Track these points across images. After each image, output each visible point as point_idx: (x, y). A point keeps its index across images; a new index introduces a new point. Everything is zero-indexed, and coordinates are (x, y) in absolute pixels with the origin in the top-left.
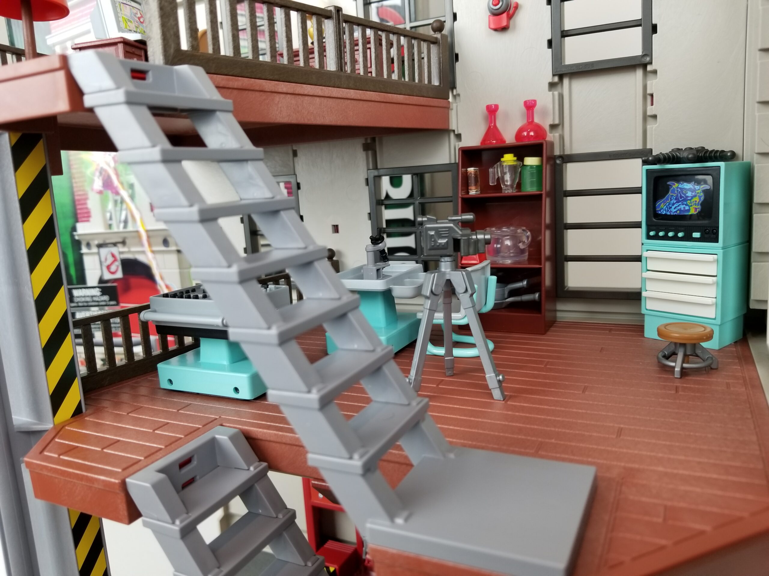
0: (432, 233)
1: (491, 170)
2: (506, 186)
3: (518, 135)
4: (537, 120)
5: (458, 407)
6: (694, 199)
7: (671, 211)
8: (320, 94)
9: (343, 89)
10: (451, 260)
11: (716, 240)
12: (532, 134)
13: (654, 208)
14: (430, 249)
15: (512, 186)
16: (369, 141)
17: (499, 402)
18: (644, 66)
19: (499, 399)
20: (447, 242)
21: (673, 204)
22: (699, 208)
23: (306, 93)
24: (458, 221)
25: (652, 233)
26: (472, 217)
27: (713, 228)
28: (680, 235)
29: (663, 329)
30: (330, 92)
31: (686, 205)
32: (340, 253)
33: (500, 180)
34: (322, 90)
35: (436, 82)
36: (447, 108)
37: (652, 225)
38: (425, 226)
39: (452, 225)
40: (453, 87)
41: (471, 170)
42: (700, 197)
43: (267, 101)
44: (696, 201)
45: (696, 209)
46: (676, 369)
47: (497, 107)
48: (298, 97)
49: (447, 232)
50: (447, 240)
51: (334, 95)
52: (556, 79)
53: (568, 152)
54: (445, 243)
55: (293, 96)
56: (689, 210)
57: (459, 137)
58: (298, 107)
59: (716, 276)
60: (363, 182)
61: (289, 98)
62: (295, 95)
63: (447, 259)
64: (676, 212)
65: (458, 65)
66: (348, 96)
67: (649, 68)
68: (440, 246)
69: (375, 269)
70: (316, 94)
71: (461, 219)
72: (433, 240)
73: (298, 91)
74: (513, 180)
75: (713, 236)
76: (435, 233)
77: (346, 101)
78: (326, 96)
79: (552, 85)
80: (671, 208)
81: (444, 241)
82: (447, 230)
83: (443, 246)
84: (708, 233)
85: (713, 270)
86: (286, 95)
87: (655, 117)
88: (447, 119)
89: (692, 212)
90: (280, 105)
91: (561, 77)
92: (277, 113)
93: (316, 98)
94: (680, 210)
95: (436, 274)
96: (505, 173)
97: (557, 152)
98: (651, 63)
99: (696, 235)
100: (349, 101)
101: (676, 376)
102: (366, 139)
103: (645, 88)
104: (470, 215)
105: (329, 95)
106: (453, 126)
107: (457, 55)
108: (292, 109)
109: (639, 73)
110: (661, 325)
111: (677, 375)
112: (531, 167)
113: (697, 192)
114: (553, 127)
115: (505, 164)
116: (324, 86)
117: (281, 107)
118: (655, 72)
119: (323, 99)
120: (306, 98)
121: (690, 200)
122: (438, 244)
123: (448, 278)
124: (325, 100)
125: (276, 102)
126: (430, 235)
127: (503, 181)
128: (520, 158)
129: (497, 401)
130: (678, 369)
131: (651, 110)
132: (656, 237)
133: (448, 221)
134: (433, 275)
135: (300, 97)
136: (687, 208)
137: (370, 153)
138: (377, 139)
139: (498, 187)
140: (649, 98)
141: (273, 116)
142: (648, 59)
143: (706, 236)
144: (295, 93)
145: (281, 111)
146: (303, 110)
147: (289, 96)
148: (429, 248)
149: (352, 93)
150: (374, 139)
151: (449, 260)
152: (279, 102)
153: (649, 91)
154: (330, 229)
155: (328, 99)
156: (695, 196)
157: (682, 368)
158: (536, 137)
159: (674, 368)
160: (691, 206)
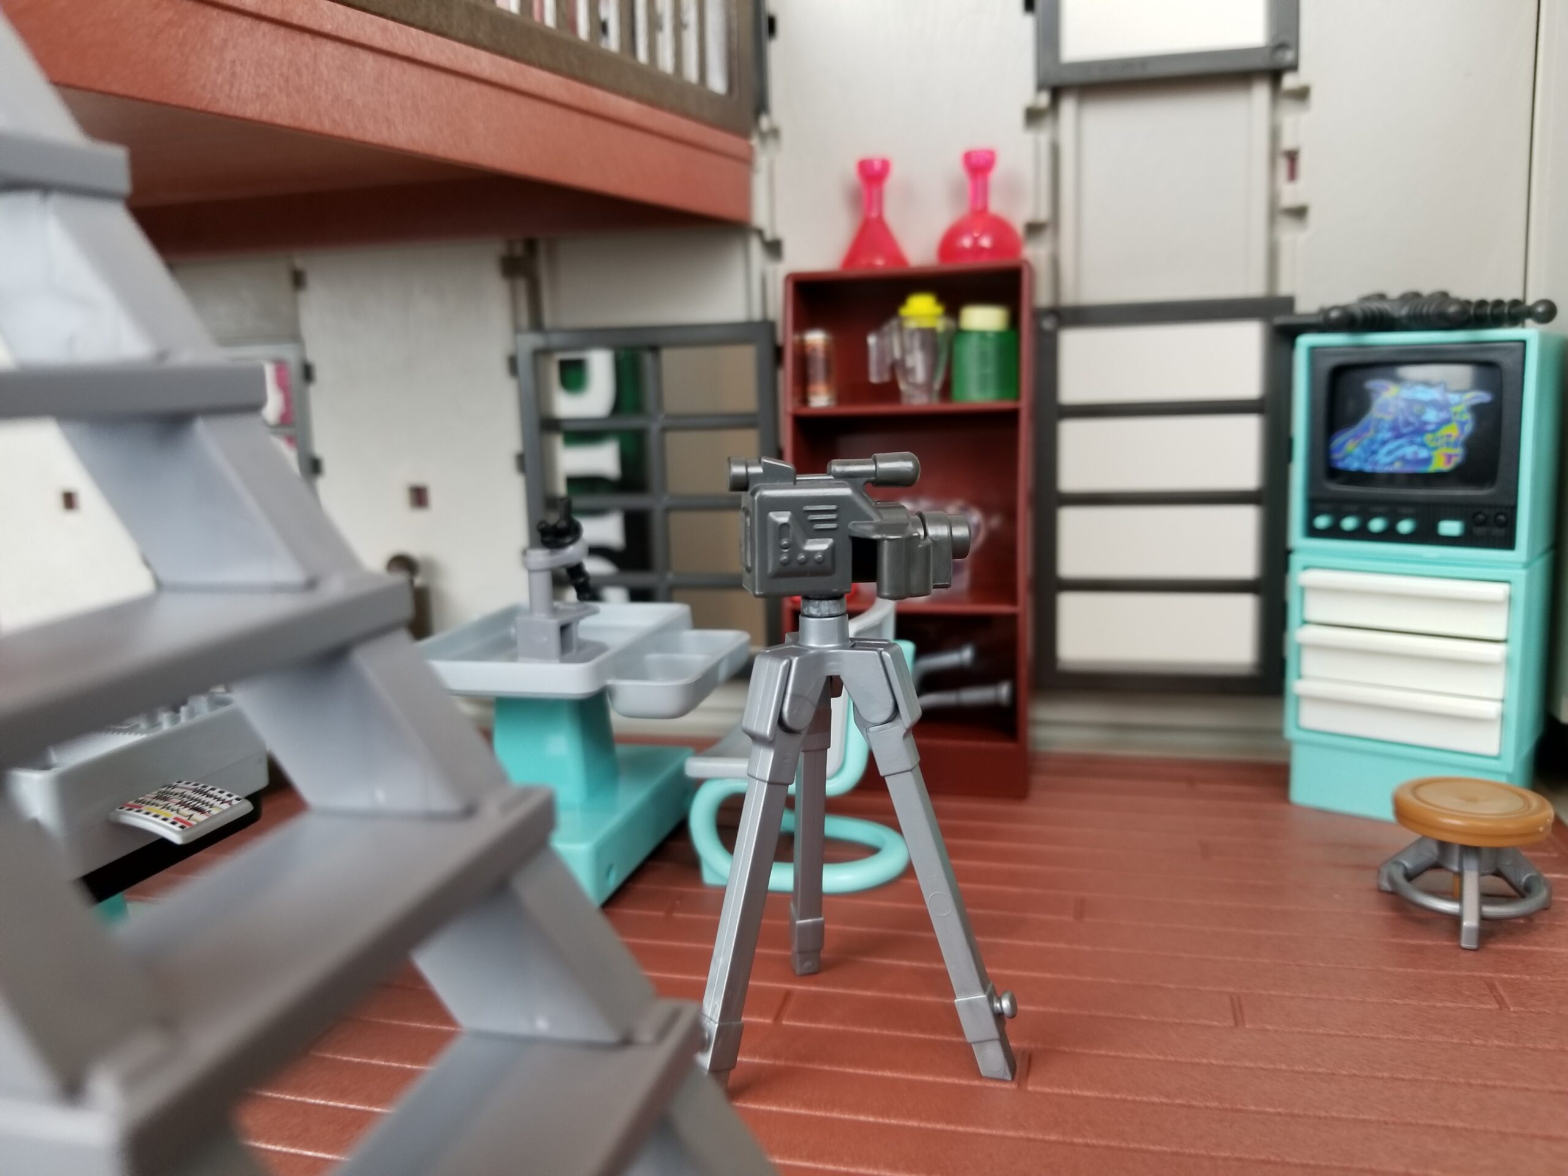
0: (782, 518)
1: (872, 340)
2: (915, 386)
3: (948, 245)
4: (996, 205)
5: (871, 1119)
6: (1446, 430)
7: (1376, 463)
8: (378, 42)
9: (457, 45)
10: (839, 612)
11: (1507, 542)
12: (986, 242)
13: (1328, 452)
14: (778, 575)
15: (928, 386)
16: (519, 250)
17: (998, 1085)
18: (1274, 75)
19: (1000, 1076)
20: (832, 549)
21: (1384, 443)
22: (1456, 455)
23: (328, 28)
24: (865, 479)
25: (1322, 522)
26: (909, 465)
27: (1498, 510)
28: (1405, 526)
29: (1409, 798)
30: (412, 43)
31: (1423, 445)
32: (432, 567)
33: (896, 368)
34: (384, 29)
35: (717, 83)
36: (747, 161)
37: (1323, 500)
38: (758, 494)
39: (846, 491)
40: (761, 106)
41: (816, 338)
42: (1462, 424)
43: (181, 32)
44: (1449, 436)
45: (1449, 457)
46: (1466, 924)
47: (885, 166)
48: (299, 38)
49: (833, 516)
50: (831, 541)
51: (427, 55)
52: (1044, 99)
53: (1070, 297)
54: (824, 552)
55: (282, 31)
56: (1428, 461)
57: (774, 248)
58: (299, 72)
59: (1505, 641)
60: (500, 367)
61: (264, 34)
62: (288, 31)
63: (826, 606)
64: (1391, 463)
65: (776, 50)
66: (473, 68)
67: (1289, 81)
68: (811, 564)
69: (554, 623)
70: (363, 39)
71: (875, 473)
72: (785, 542)
73: (300, 17)
74: (931, 370)
75: (1498, 532)
76: (791, 519)
77: (465, 84)
78: (400, 52)
79: (1033, 116)
80: (1374, 453)
81: (819, 546)
82: (833, 507)
83: (820, 562)
84: (1483, 524)
85: (1495, 624)
86: (257, 22)
87: (1299, 213)
88: (745, 193)
89: (1439, 464)
90: (230, 55)
91: (1057, 92)
92: (220, 80)
93: (363, 55)
94: (1403, 459)
95: (795, 660)
96: (911, 351)
97: (1043, 297)
98: (1294, 67)
99: (1450, 527)
100: (474, 87)
101: (1464, 945)
102: (510, 244)
103: (1275, 135)
104: (905, 459)
105: (408, 52)
106: (760, 217)
107: (772, 24)
108: (277, 76)
109: (1261, 93)
110: (1402, 787)
111: (1468, 941)
112: (982, 334)
113: (1454, 409)
114: (1034, 229)
115: (912, 324)
116: (394, 19)
117: (233, 62)
118: (1302, 94)
119: (387, 62)
120: (329, 47)
121: (1433, 431)
122: (802, 557)
123: (833, 672)
124: (395, 69)
125: (215, 41)
126: (775, 523)
127: (909, 372)
128: (952, 309)
129: (992, 1084)
130: (1470, 922)
131: (1290, 195)
132: (1335, 532)
133: (832, 477)
134: (785, 662)
135: (307, 38)
136: (1423, 454)
137: (522, 285)
138: (542, 248)
139: (890, 391)
140: (1283, 165)
141: (204, 87)
142: (1289, 56)
143: (1479, 531)
144: (288, 19)
145: (234, 74)
146: (316, 88)
147: (265, 26)
148: (770, 568)
149: (483, 62)
150: (531, 245)
151: (834, 612)
152: (225, 41)
153: (1287, 142)
154: (402, 498)
155: (405, 65)
156: (1447, 422)
157: (1483, 919)
158: (994, 250)
159: (1456, 920)
160: (1436, 448)
